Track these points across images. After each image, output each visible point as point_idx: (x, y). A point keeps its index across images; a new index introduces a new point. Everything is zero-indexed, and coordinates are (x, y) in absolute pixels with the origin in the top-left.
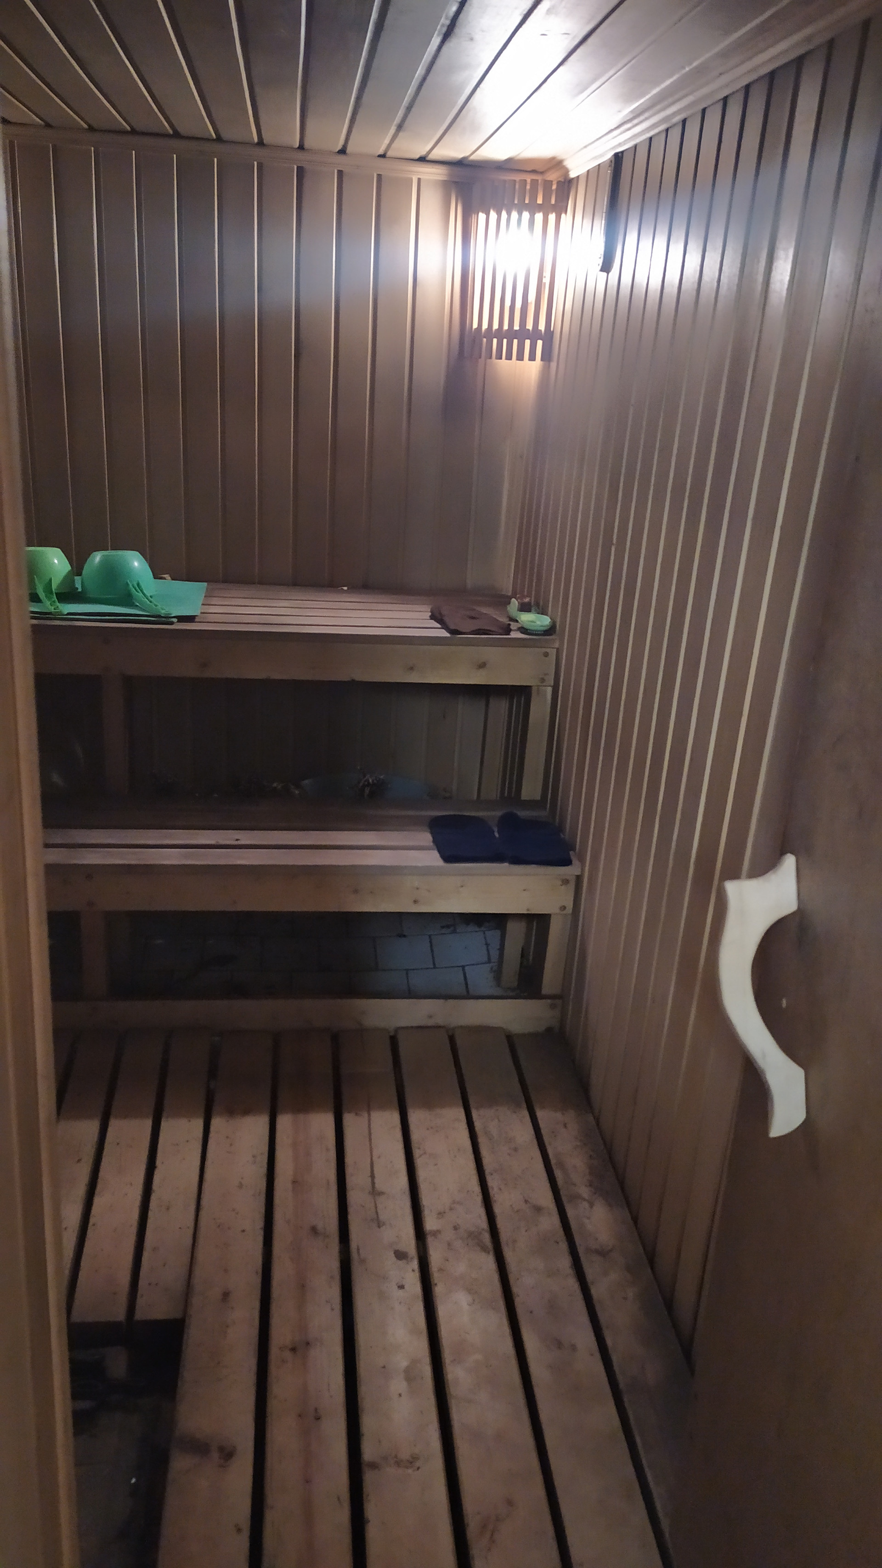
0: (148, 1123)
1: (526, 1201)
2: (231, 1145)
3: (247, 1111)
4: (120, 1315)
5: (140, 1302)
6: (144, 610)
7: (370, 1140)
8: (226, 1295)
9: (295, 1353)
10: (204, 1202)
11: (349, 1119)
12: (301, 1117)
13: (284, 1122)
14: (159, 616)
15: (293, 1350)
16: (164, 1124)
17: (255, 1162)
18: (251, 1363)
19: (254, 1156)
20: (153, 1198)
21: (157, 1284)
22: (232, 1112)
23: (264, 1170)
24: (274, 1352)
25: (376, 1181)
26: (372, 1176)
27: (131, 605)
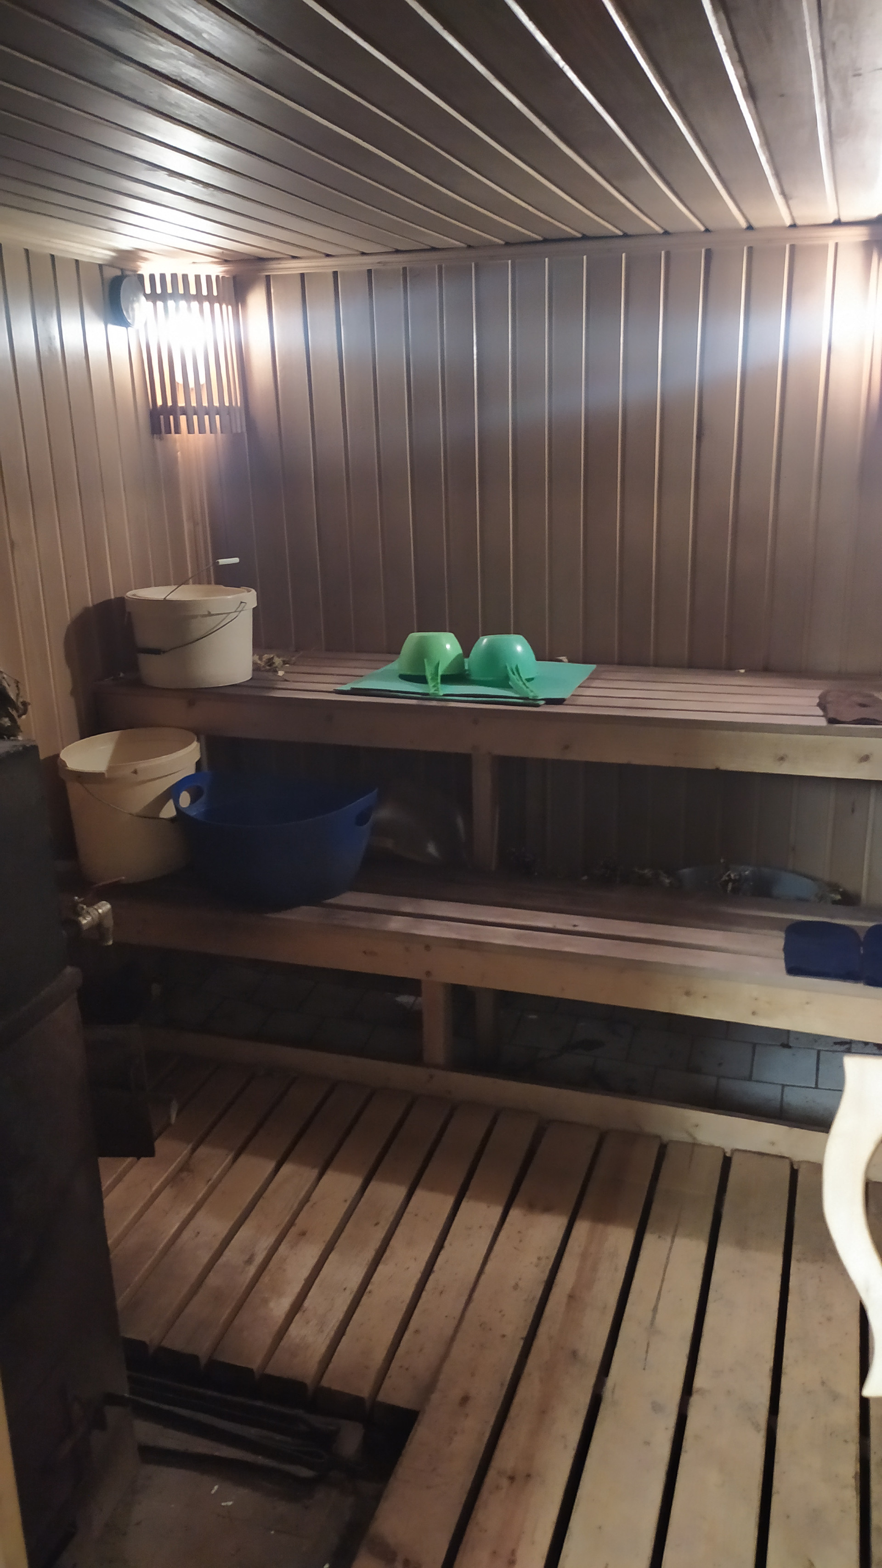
0: (450, 1200)
1: (823, 1383)
2: (521, 1241)
3: (547, 1209)
4: (364, 1390)
5: (387, 1383)
6: (516, 693)
7: (665, 1271)
8: (465, 1400)
9: (512, 1482)
10: (476, 1295)
11: (649, 1240)
12: (600, 1226)
13: (582, 1228)
14: (527, 699)
15: (512, 1478)
16: (464, 1205)
17: (536, 1266)
18: (466, 1480)
19: (539, 1259)
20: (432, 1277)
21: (407, 1369)
22: (531, 1207)
23: (545, 1276)
24: (492, 1474)
25: (658, 1316)
26: (655, 1310)
27: (509, 687)
